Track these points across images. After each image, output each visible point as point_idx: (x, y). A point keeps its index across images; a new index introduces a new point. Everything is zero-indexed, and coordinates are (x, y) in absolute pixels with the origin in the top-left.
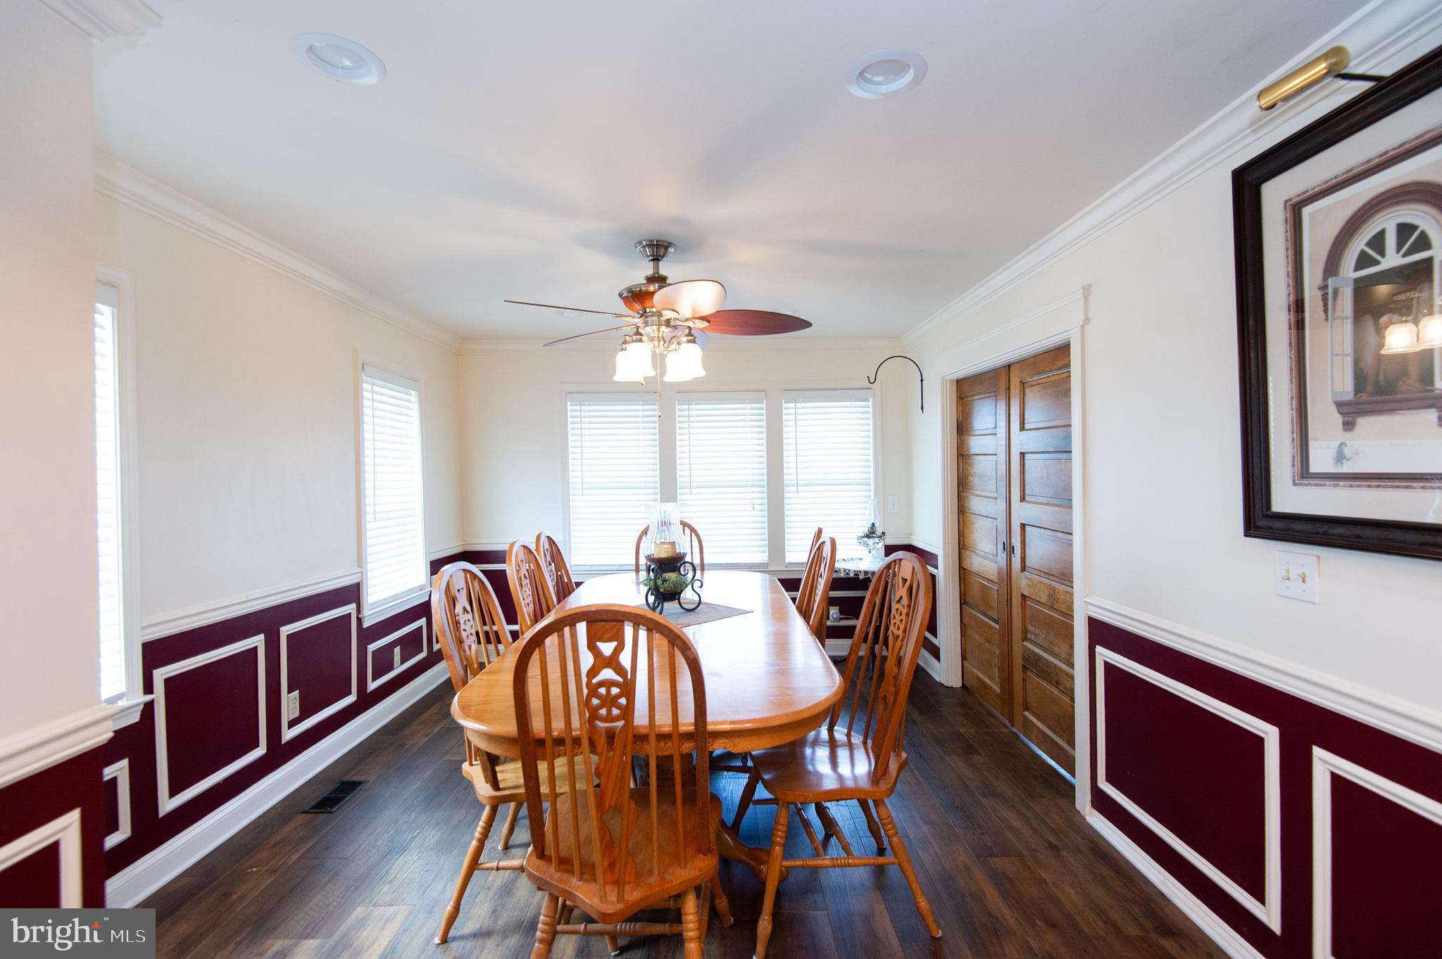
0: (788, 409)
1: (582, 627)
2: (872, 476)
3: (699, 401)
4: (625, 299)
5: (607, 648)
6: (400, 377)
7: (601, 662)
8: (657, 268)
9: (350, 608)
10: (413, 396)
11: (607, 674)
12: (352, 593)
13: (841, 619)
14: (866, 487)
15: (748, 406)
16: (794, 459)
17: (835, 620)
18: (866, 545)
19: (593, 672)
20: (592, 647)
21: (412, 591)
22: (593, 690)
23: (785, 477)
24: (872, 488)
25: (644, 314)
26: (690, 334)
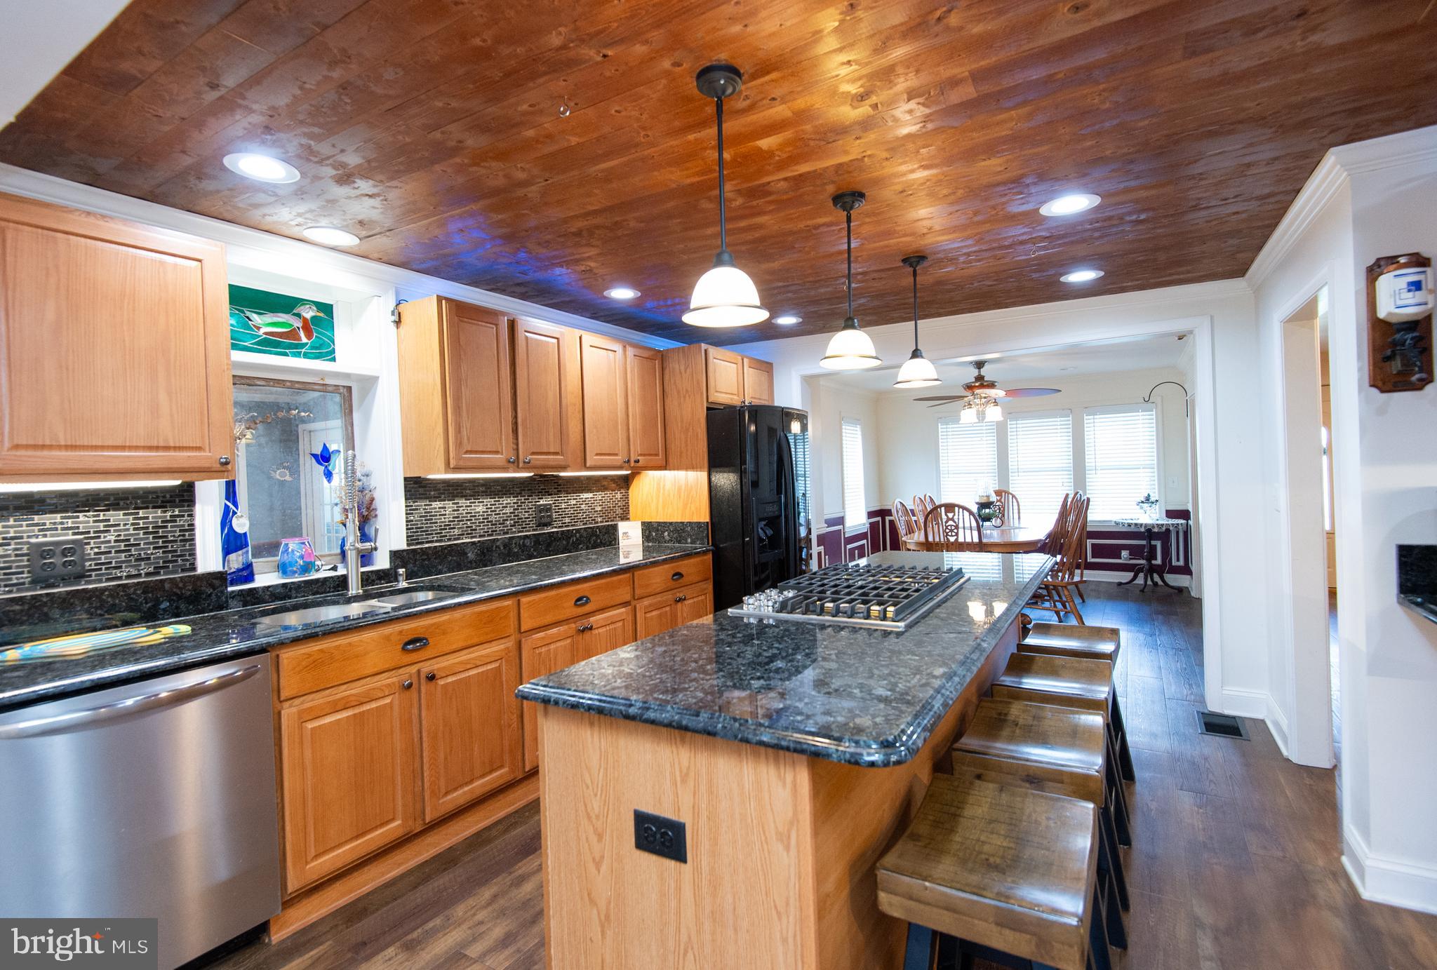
0: (1088, 420)
1: (943, 509)
2: (1155, 462)
3: (1024, 418)
4: (965, 389)
5: (950, 515)
6: (855, 421)
7: (948, 519)
8: (980, 372)
9: (840, 527)
10: (858, 428)
11: (951, 523)
12: (841, 521)
13: (1131, 559)
14: (1152, 470)
15: (1059, 419)
16: (1093, 449)
17: (1126, 559)
18: (1142, 508)
19: (946, 522)
20: (946, 515)
21: (860, 525)
22: (947, 527)
23: (1087, 464)
24: (1156, 470)
25: (973, 394)
26: (995, 402)
